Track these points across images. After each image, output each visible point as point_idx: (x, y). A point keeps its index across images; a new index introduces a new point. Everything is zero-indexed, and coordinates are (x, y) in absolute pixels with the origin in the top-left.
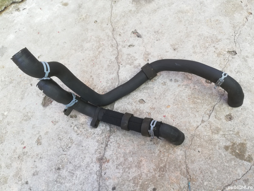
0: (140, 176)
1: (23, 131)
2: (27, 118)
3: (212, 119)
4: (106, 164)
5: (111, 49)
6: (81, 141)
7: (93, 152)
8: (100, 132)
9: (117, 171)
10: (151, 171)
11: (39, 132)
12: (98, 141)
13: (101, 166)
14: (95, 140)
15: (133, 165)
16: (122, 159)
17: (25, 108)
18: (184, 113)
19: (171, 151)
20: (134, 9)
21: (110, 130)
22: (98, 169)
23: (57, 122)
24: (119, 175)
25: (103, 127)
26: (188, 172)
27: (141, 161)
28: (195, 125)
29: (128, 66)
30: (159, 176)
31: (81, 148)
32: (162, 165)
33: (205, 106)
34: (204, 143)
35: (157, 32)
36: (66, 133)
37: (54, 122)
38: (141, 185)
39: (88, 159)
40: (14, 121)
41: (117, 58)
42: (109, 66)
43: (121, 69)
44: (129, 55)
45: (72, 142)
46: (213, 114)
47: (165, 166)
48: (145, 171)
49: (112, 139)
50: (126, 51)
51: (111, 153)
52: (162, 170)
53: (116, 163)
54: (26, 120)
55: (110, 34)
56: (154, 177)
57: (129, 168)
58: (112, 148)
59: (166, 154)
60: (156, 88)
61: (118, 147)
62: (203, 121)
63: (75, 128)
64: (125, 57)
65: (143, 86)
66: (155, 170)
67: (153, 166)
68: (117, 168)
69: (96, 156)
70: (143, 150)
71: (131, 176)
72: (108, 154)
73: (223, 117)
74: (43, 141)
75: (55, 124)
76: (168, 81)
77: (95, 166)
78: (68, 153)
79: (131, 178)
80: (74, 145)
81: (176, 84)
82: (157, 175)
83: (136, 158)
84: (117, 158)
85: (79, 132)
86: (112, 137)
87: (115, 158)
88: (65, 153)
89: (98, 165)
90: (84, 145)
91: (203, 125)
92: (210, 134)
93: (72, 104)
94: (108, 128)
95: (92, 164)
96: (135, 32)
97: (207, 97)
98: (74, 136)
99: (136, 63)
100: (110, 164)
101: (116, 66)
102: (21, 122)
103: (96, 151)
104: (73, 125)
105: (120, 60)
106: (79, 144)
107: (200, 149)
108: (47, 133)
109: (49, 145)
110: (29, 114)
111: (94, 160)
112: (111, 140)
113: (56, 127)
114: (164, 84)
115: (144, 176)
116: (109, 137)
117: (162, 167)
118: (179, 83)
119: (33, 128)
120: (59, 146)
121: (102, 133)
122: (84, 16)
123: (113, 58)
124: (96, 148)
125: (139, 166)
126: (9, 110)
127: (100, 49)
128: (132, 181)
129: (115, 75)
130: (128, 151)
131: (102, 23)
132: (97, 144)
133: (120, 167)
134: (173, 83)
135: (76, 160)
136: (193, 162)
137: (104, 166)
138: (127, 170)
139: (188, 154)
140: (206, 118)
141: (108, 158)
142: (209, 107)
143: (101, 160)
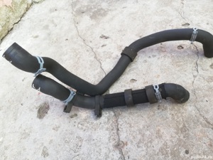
0: (166, 144)
1: (24, 149)
2: (25, 135)
3: (201, 72)
4: (125, 147)
5: (88, 53)
6: (90, 136)
7: (107, 141)
8: (106, 120)
9: (140, 149)
10: (174, 135)
11: (42, 144)
12: (107, 129)
13: (121, 152)
14: (104, 129)
15: (153, 137)
16: (139, 137)
17: (20, 127)
18: (175, 76)
19: (182, 110)
20: (94, 23)
21: (115, 115)
22: (119, 155)
23: (59, 127)
24: (144, 153)
25: (107, 115)
26: (209, 123)
27: (159, 130)
28: (190, 82)
29: (108, 60)
30: (184, 137)
31: (92, 142)
32: (181, 126)
33: (189, 65)
34: (207, 93)
35: (120, 31)
36: (72, 134)
37: (56, 129)
38: (171, 154)
39: (104, 151)
40: (11, 143)
41: (95, 57)
42: (91, 65)
43: (103, 64)
44: (104, 52)
45: (81, 140)
46: (199, 68)
47: (184, 126)
48: (168, 138)
49: (121, 121)
50: (101, 50)
51: (125, 134)
52: (184, 130)
53: (135, 143)
54: (25, 138)
55: (83, 43)
56: (180, 140)
57: (151, 142)
58: (124, 130)
59: (179, 115)
60: (140, 67)
61: (130, 126)
62: (195, 76)
63: (79, 125)
64: (102, 55)
65: (128, 69)
66: (177, 133)
67: (172, 130)
68: (138, 147)
69: (111, 144)
70: (155, 120)
71: (157, 148)
72: (123, 137)
73: (208, 68)
74: (50, 151)
75: (57, 130)
76: (147, 59)
77: (114, 154)
78: (81, 152)
79: (158, 151)
80: (84, 142)
81: (156, 58)
82: (182, 137)
83: (152, 130)
84: (134, 138)
85: (84, 128)
86: (119, 120)
87: (132, 138)
88: (77, 154)
89: (118, 152)
90: (95, 138)
91: (196, 79)
92: (207, 83)
93: (71, 98)
94: (112, 113)
95: (111, 154)
96: (103, 37)
97: (186, 58)
98: (81, 133)
99: (114, 55)
100: (129, 145)
101: (98, 63)
102: (20, 142)
103: (109, 139)
104: (76, 124)
105: (99, 58)
106: (90, 139)
107: (206, 99)
108: (51, 141)
109: (57, 152)
110: (27, 131)
111: (111, 148)
112: (120, 123)
113: (59, 132)
114: (146, 61)
115: (169, 143)
116: (117, 121)
117: (182, 128)
118: (157, 57)
119: (35, 142)
120: (68, 149)
121: (109, 120)
122: (55, 39)
123: (92, 58)
124: (108, 136)
125: (159, 136)
126: (4, 135)
127: (78, 56)
128: (160, 153)
129: (99, 69)
130: (141, 127)
131: (72, 39)
132: (107, 132)
133: (141, 145)
134: (152, 59)
135: (92, 156)
136: (207, 112)
137: (124, 150)
138: (149, 144)
139: (198, 107)
140: (196, 73)
141: (124, 141)
142: (193, 65)
143: (119, 146)
